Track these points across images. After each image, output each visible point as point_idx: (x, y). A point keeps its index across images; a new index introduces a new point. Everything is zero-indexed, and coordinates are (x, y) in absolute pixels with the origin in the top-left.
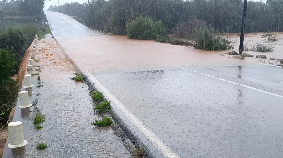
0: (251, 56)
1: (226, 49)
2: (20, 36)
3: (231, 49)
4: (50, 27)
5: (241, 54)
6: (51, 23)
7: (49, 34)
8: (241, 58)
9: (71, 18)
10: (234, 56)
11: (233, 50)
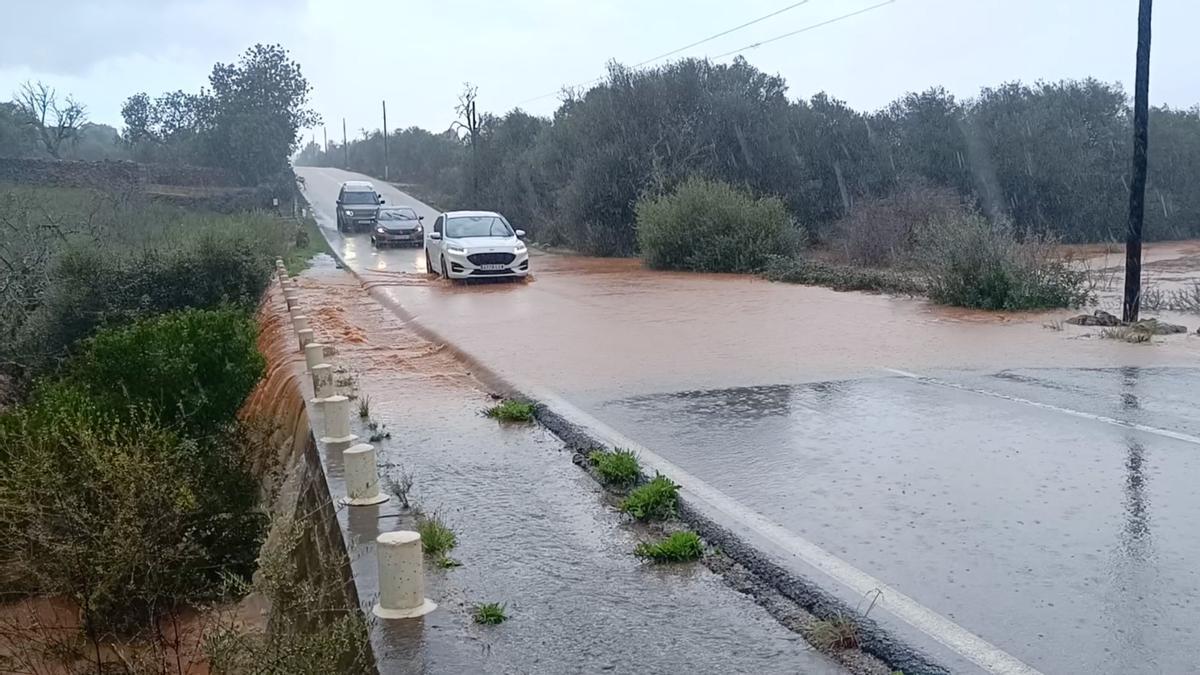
0: (1178, 330)
1: (1066, 305)
2: (246, 261)
3: (1087, 303)
4: (321, 229)
5: (1132, 324)
6: (321, 213)
7: (322, 255)
8: (1137, 336)
9: (397, 191)
10: (1105, 331)
11: (1098, 308)
